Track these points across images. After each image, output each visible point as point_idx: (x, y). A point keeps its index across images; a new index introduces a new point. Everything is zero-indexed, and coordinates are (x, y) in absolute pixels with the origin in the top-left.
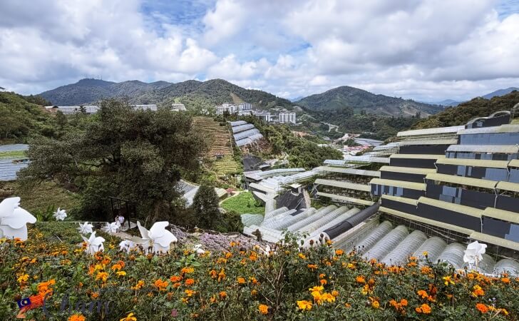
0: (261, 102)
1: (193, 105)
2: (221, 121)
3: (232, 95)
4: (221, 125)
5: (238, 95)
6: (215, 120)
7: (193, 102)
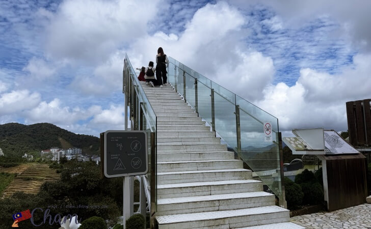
0: (91, 147)
1: (13, 149)
2: (58, 168)
3: (60, 139)
4: (58, 172)
5: (66, 140)
6: (51, 167)
7: (13, 147)
